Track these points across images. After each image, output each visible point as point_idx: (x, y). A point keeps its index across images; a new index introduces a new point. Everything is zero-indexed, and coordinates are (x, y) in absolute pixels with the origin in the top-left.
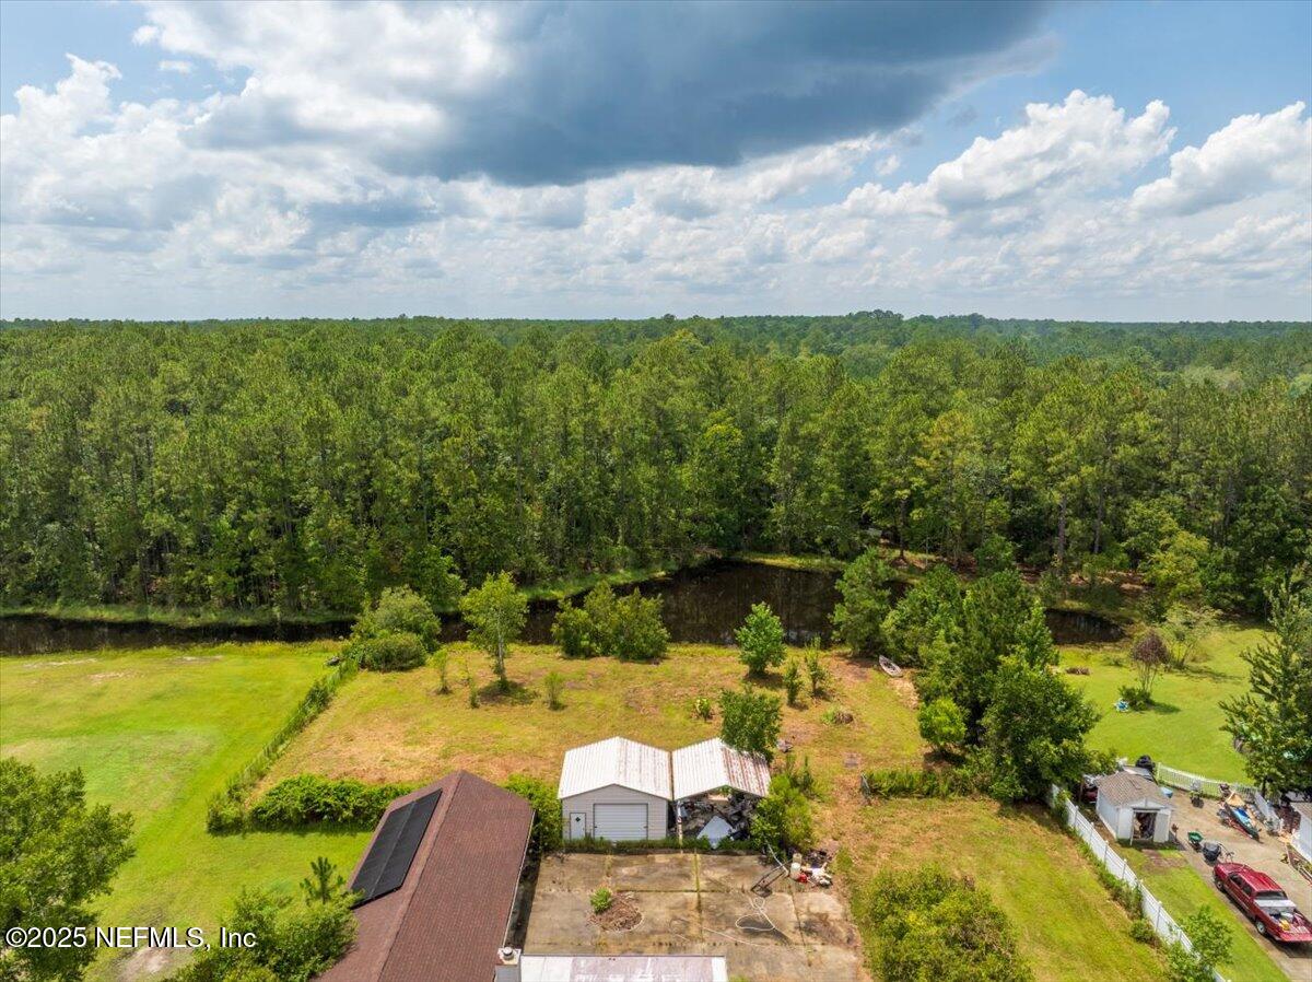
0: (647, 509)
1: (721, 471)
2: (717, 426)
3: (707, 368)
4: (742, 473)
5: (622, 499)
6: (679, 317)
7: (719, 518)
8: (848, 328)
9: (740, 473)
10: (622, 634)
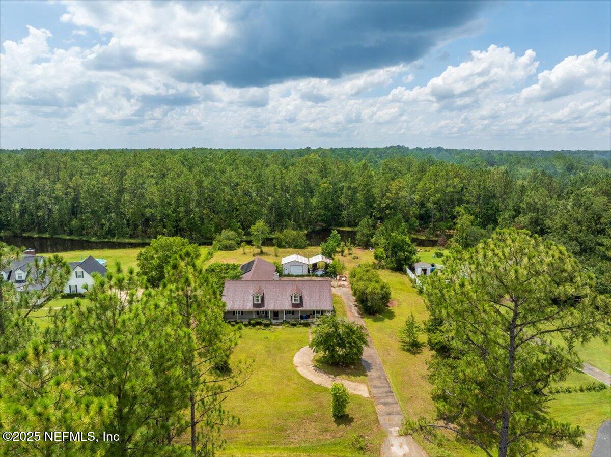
0: (301, 211)
1: (326, 199)
2: (324, 184)
3: (321, 165)
4: (333, 200)
5: (293, 208)
6: (313, 148)
7: (325, 215)
8: (385, 152)
9: (332, 200)
10: (294, 241)
